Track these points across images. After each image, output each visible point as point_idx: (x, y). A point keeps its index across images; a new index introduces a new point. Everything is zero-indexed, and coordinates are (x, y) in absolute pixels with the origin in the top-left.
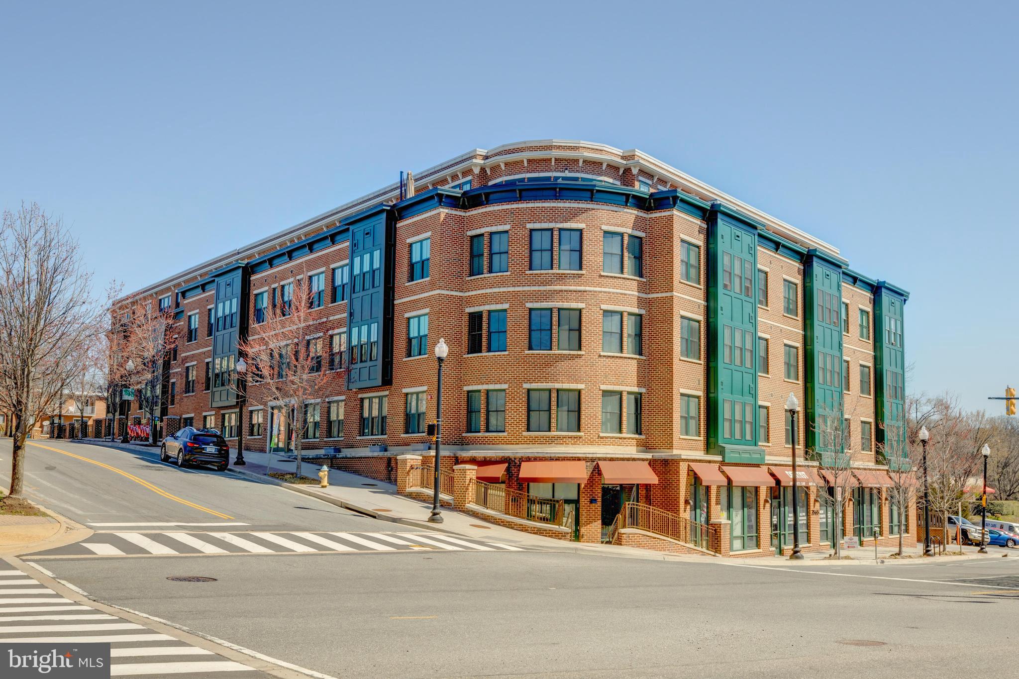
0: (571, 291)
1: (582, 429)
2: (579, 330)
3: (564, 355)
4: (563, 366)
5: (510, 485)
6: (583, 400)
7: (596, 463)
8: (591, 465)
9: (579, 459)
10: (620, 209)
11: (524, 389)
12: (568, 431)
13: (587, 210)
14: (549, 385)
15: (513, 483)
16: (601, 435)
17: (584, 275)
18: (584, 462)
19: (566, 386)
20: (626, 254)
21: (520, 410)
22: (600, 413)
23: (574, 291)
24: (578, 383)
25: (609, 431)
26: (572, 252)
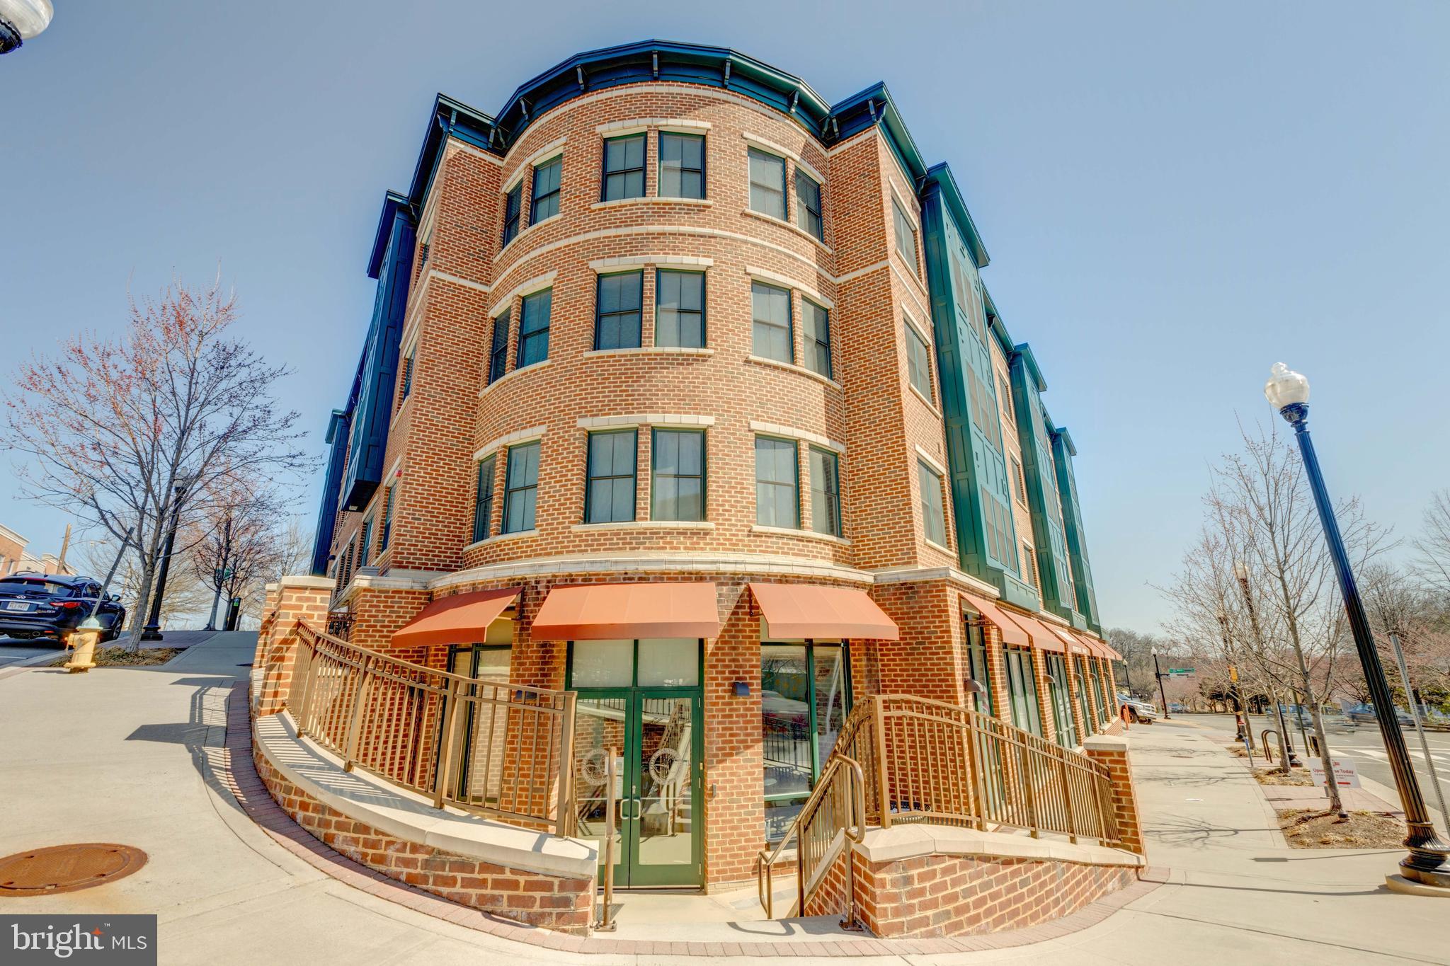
0: (685, 235)
1: (711, 514)
2: (703, 312)
3: (668, 354)
4: (667, 377)
5: (521, 652)
6: (711, 450)
7: (743, 587)
8: (732, 595)
9: (700, 577)
10: (777, 117)
11: (578, 430)
12: (678, 518)
13: (714, 101)
14: (633, 420)
15: (528, 646)
16: (756, 528)
17: (709, 207)
18: (713, 584)
19: (672, 419)
20: (792, 192)
21: (569, 477)
22: (752, 480)
23: (690, 235)
24: (699, 413)
25: (773, 522)
26: (686, 175)
